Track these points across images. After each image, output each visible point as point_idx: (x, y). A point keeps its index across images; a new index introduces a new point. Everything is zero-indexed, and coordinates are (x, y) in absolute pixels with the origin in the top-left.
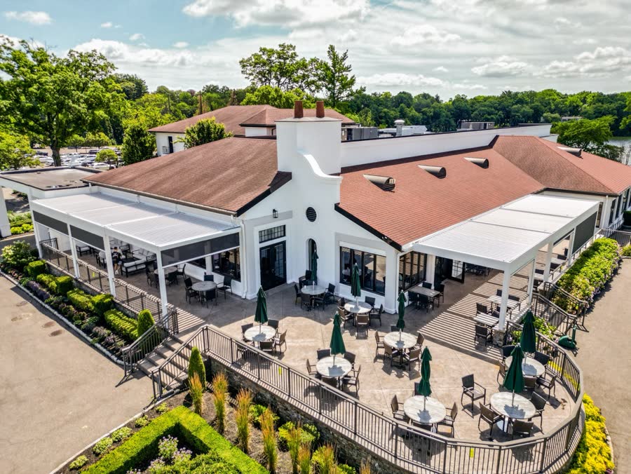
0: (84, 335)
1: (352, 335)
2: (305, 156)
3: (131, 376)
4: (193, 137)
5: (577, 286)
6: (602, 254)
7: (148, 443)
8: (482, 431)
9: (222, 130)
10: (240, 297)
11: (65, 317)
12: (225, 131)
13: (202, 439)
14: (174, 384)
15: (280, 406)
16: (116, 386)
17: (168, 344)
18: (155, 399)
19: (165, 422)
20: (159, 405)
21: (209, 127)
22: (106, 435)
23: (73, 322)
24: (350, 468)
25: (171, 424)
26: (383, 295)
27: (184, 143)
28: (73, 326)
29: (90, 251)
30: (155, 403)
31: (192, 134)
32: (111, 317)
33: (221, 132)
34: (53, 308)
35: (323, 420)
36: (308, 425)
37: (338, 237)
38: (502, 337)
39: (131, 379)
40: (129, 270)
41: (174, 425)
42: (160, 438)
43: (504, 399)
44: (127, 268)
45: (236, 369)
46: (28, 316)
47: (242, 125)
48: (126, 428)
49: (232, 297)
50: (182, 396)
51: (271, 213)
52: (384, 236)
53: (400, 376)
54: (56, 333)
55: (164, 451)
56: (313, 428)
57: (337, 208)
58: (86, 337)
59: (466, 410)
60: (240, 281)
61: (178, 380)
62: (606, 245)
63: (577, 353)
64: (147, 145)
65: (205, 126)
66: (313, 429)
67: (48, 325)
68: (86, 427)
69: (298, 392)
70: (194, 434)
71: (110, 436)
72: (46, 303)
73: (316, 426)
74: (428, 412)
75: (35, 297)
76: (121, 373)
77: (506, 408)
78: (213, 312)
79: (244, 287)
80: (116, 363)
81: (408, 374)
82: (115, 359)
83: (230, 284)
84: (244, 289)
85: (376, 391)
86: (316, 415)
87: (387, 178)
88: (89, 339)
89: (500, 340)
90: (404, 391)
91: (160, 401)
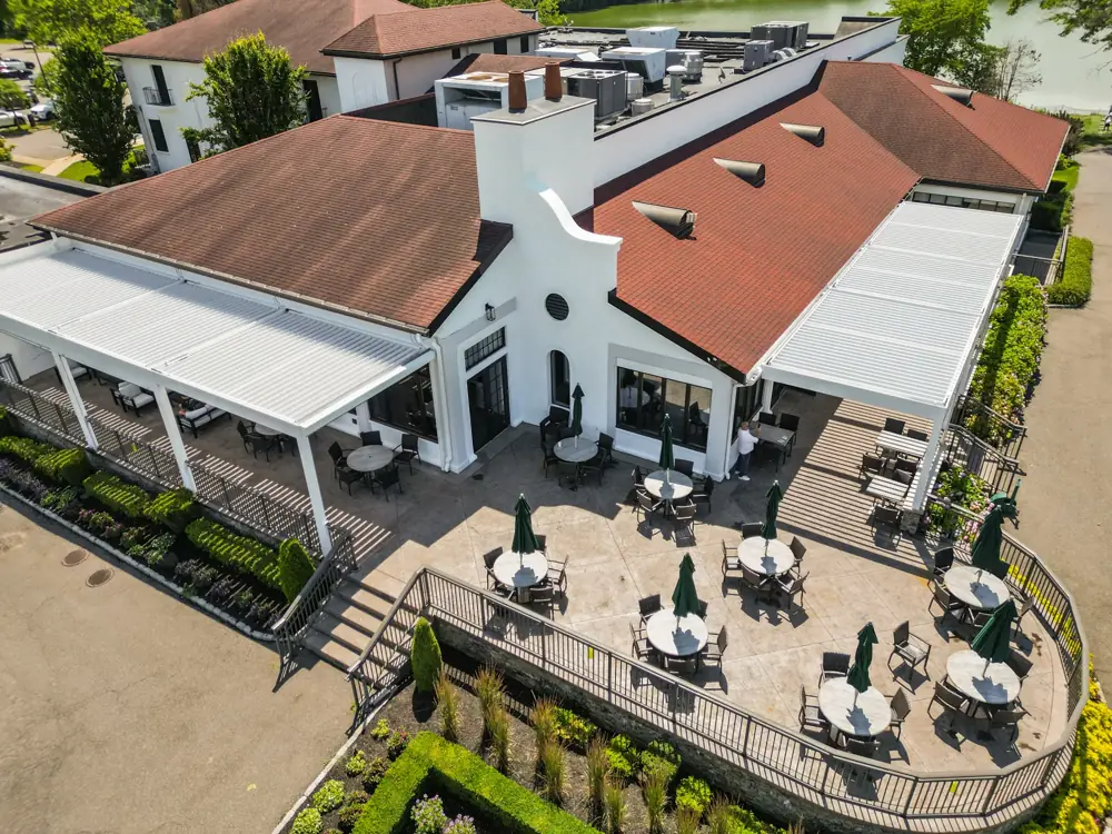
0: (161, 578)
1: (667, 537)
2: (541, 194)
3: (294, 665)
4: (222, 83)
5: (1002, 392)
6: (1026, 313)
7: (395, 819)
8: (935, 718)
9: (285, 64)
10: (438, 468)
11: (103, 539)
12: (291, 66)
13: (486, 796)
14: (387, 678)
15: (592, 706)
16: (275, 690)
17: (344, 594)
18: (362, 711)
19: (408, 772)
20: (374, 723)
21: (254, 59)
22: (302, 800)
23: (124, 550)
24: (744, 812)
25: (422, 774)
26: (704, 451)
27: (205, 97)
28: (128, 559)
29: (88, 373)
30: (363, 719)
31: (221, 74)
32: (204, 538)
33: (282, 70)
34: (65, 518)
35: (681, 733)
36: (656, 744)
37: (614, 350)
38: (917, 520)
39: (296, 670)
40: (197, 424)
41: (426, 774)
42: (412, 803)
43: (966, 665)
44: (192, 421)
45: (495, 642)
46: (19, 540)
47: (327, 53)
48: (334, 783)
49: (423, 468)
50: (406, 696)
51: (482, 312)
52: (711, 357)
53: (775, 621)
54: (98, 578)
55: (425, 824)
56: (667, 748)
57: (613, 298)
58: (166, 583)
59: (899, 679)
60: (435, 440)
61: (391, 669)
62: (1028, 293)
63: (1018, 522)
64: (106, 84)
65: (247, 57)
66: (667, 750)
67: (72, 560)
68: (254, 786)
69: (623, 680)
70: (469, 787)
71: (310, 802)
72: (46, 507)
73: (671, 744)
74: (861, 710)
75: (12, 492)
76: (271, 660)
77: (975, 682)
78: (403, 510)
79: (445, 450)
80: (252, 638)
81: (787, 616)
82: (247, 629)
83: (415, 447)
84: (446, 456)
85: (749, 662)
86: (667, 726)
87: (682, 213)
88: (173, 586)
89: (913, 524)
90: (791, 654)
91: (372, 716)
